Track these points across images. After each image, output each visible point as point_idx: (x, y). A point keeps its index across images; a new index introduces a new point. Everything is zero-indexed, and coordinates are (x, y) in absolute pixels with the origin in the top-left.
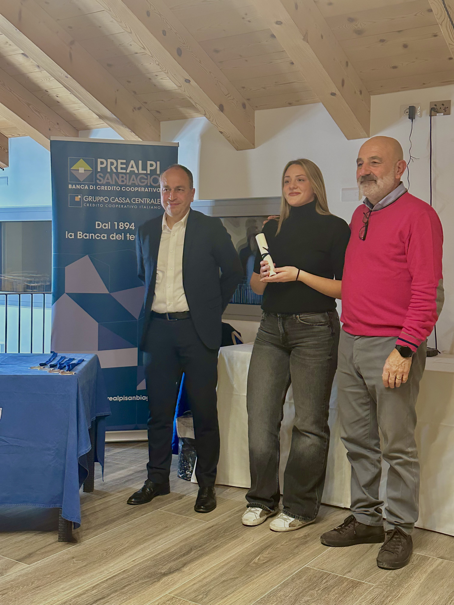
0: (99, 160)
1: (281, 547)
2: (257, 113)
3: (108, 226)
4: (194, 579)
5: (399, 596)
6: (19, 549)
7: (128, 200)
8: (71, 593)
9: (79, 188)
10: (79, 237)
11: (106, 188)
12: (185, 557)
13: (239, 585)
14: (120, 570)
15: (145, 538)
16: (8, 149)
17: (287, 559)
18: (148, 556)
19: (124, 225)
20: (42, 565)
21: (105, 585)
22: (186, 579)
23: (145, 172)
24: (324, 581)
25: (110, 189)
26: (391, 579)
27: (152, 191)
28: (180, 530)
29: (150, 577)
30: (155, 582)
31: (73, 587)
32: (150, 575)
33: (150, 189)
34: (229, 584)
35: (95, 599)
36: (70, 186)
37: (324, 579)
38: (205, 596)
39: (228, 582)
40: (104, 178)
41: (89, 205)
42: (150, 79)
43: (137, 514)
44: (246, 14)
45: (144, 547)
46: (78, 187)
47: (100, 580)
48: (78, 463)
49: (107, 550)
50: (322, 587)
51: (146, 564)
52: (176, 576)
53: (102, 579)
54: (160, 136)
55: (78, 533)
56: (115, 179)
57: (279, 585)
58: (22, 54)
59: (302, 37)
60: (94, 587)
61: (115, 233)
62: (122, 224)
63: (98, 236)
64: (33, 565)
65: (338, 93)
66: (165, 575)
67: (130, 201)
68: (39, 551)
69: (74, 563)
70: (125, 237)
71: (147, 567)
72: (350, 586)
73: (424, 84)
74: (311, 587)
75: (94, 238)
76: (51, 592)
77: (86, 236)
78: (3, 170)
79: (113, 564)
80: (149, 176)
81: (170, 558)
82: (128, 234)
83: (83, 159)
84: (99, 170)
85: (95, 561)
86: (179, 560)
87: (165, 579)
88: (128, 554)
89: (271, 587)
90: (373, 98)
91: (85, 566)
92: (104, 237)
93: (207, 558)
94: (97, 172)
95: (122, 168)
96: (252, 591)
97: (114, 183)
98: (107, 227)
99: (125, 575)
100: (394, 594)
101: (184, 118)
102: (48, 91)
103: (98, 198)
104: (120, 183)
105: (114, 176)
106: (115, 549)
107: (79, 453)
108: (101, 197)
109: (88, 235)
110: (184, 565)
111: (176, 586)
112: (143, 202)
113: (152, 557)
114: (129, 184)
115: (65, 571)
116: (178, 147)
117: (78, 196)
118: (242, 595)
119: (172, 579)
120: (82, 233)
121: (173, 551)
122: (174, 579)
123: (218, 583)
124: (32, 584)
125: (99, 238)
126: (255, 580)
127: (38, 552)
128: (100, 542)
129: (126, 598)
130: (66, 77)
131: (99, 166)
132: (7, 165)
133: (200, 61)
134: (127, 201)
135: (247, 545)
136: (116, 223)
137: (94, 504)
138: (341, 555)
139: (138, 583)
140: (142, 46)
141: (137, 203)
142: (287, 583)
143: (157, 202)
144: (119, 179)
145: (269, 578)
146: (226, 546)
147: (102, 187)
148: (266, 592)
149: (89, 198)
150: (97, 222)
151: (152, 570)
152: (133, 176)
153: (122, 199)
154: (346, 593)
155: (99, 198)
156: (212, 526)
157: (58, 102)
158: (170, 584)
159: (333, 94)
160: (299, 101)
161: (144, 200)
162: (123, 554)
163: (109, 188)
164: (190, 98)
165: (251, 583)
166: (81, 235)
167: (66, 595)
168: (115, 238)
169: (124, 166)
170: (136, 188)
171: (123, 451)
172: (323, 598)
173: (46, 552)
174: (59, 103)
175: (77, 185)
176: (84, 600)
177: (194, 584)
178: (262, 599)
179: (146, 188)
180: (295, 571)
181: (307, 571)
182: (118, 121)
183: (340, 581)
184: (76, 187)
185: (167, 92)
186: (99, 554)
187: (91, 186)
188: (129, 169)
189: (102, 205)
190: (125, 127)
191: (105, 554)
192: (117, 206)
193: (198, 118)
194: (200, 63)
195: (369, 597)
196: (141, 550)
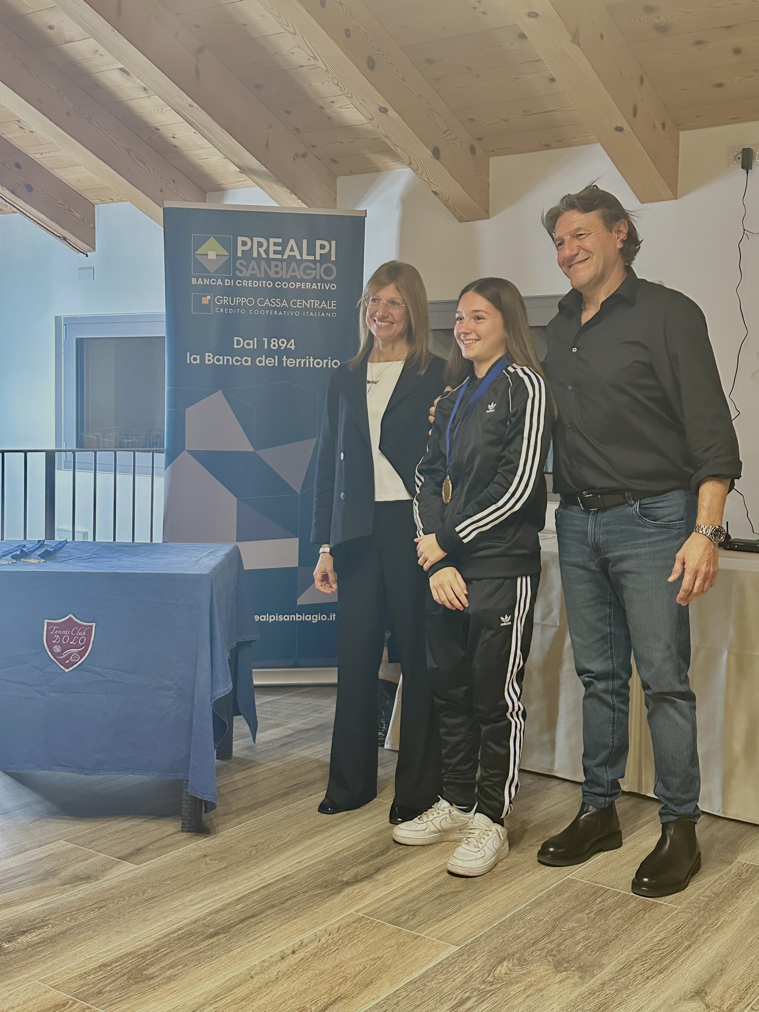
0: (240, 239)
2: (494, 161)
3: (253, 344)
4: (395, 891)
5: (719, 924)
6: (123, 842)
7: (285, 303)
8: (205, 907)
9: (208, 283)
10: (207, 362)
11: (250, 283)
12: (379, 859)
13: (464, 902)
14: (279, 876)
15: (316, 829)
16: (94, 223)
18: (322, 856)
19: (278, 343)
20: (157, 865)
21: (255, 897)
22: (382, 892)
23: (312, 258)
24: (599, 900)
26: (706, 899)
27: (323, 288)
28: (369, 818)
29: (326, 887)
30: (334, 894)
31: (207, 899)
32: (324, 884)
33: (319, 284)
34: (448, 900)
35: (242, 917)
36: (194, 281)
37: (599, 897)
38: (411, 917)
39: (448, 897)
40: (247, 267)
41: (224, 311)
42: (322, 108)
43: (301, 794)
44: (480, 1)
45: (315, 842)
46: (207, 281)
47: (248, 890)
48: (213, 711)
49: (257, 845)
50: (596, 908)
51: (318, 867)
52: (366, 886)
53: (251, 889)
54: (335, 199)
55: (211, 819)
56: (265, 270)
57: (527, 904)
58: (121, 69)
59: (570, 38)
60: (239, 899)
61: (264, 356)
62: (274, 341)
63: (237, 361)
64: (144, 866)
65: (626, 127)
66: (348, 884)
67: (289, 304)
68: (153, 844)
69: (206, 864)
70: (280, 361)
71: (321, 871)
72: (641, 908)
74: (579, 908)
75: (231, 363)
76: (174, 906)
77: (218, 360)
78: (87, 255)
79: (267, 866)
80: (318, 265)
81: (355, 860)
82: (285, 357)
83: (214, 237)
84: (239, 255)
85: (240, 862)
86: (370, 864)
87: (348, 890)
88: (290, 853)
89: (515, 906)
90: (682, 134)
91: (225, 868)
92: (246, 361)
93: (412, 861)
94: (236, 258)
95: (275, 252)
96: (485, 911)
98: (251, 346)
99: (286, 883)
100: (710, 921)
101: (376, 170)
102: (159, 129)
103: (237, 300)
104: (272, 275)
105: (263, 263)
106: (269, 845)
107: (214, 694)
108: (242, 298)
109: (221, 358)
110: (378, 870)
111: (367, 902)
112: (308, 306)
113: (327, 858)
114: (287, 277)
115: (194, 876)
116: (364, 217)
117: (206, 296)
118: (470, 917)
119: (360, 890)
120: (212, 356)
121: (360, 850)
122: (363, 890)
123: (432, 898)
124: (144, 893)
125: (240, 363)
126: (489, 896)
127: (150, 847)
128: (245, 835)
129: (290, 917)
130: (190, 105)
131: (240, 248)
132: (94, 249)
133: (404, 77)
134: (283, 304)
136: (266, 340)
137: (234, 778)
139: (307, 895)
140: (313, 55)
141: (298, 307)
142: (540, 902)
143: (330, 306)
144: (270, 269)
145: (512, 893)
147: (244, 281)
148: (506, 913)
149: (223, 299)
150: (235, 339)
151: (328, 877)
152: (294, 264)
153: (275, 301)
154: (634, 918)
155: (239, 300)
157: (175, 147)
158: (358, 898)
159: (619, 129)
160: (561, 141)
161: (311, 302)
162: (282, 852)
163: (256, 284)
164: (387, 137)
165: (483, 899)
166: (210, 358)
167: (196, 910)
168: (263, 364)
169: (280, 248)
170: (297, 283)
171: (276, 699)
172: (598, 925)
173: (163, 847)
174: (176, 149)
175: (205, 279)
176: (226, 918)
177: (395, 898)
178: (502, 924)
179: (314, 284)
180: (552, 885)
181: (571, 885)
182: (270, 176)
183: (624, 901)
184: (203, 282)
185: (348, 129)
186: (245, 851)
187: (226, 280)
188: (287, 253)
189: (243, 311)
190: (282, 186)
191: (254, 852)
192: (267, 312)
193: (397, 170)
194: (404, 81)
195: (672, 926)
196: (310, 847)
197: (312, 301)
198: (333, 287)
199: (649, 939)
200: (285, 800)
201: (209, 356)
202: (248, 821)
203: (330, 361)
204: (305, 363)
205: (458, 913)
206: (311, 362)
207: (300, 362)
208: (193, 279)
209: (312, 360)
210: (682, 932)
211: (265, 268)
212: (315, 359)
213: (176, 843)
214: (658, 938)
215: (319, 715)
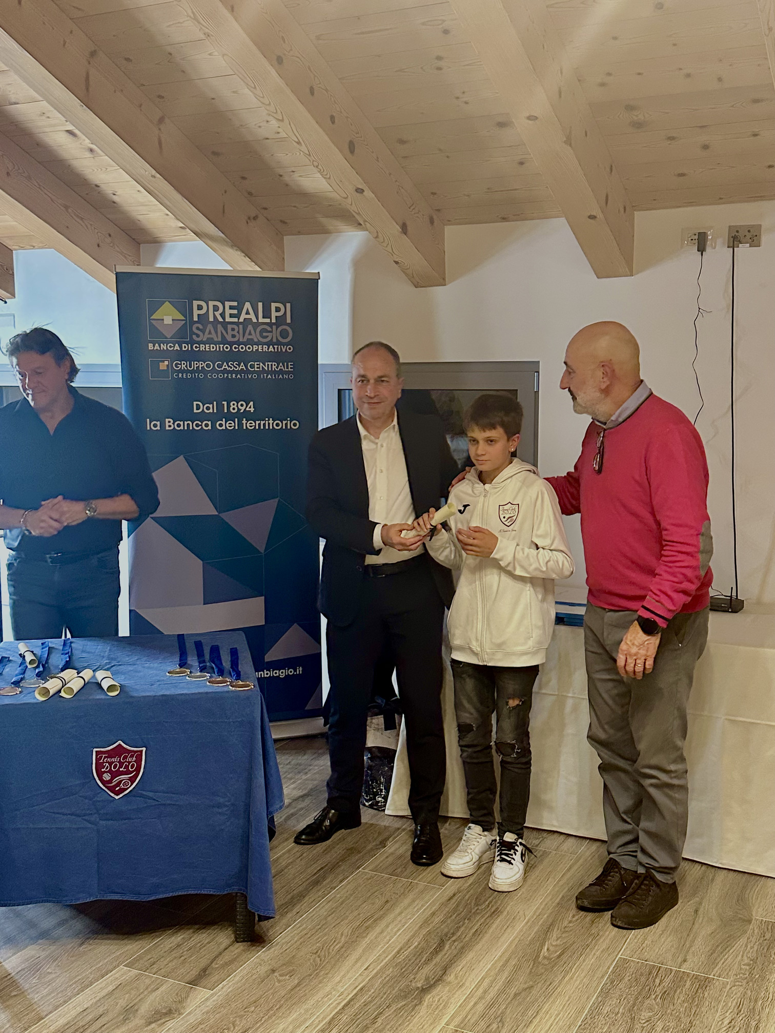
0: (195, 303)
1: (571, 925)
2: (448, 229)
3: (212, 408)
4: (471, 995)
5: (771, 996)
6: (183, 963)
7: (242, 366)
9: (165, 349)
10: (167, 428)
11: (207, 347)
12: (440, 955)
13: (540, 1000)
14: (355, 988)
15: (366, 925)
16: (13, 269)
17: (588, 946)
18: (384, 959)
19: (237, 406)
20: (230, 988)
21: (345, 1018)
22: (459, 998)
23: (268, 320)
24: (657, 981)
25: (215, 349)
26: (748, 968)
27: (279, 350)
28: (409, 905)
29: (405, 997)
30: (416, 1005)
32: (403, 994)
33: (276, 347)
34: (525, 999)
36: (151, 346)
37: (656, 978)
39: (523, 994)
40: (203, 331)
41: (182, 376)
42: (281, 176)
43: (331, 881)
44: (464, 93)
45: (371, 941)
46: (164, 347)
47: (333, 1010)
49: (317, 952)
50: (658, 991)
51: (388, 972)
52: (442, 992)
53: (335, 1008)
56: (222, 334)
57: (596, 994)
58: (69, 132)
59: (565, 139)
60: (330, 1023)
61: (224, 420)
62: (234, 404)
63: (197, 425)
64: (220, 991)
65: (600, 216)
66: (425, 990)
67: (246, 367)
68: (215, 962)
69: (279, 981)
70: (240, 424)
71: (392, 978)
72: (697, 986)
73: (721, 199)
74: (644, 993)
75: (191, 428)
77: (179, 425)
78: (6, 302)
79: (338, 979)
80: (274, 327)
81: (419, 960)
82: (244, 419)
83: (169, 301)
84: (196, 319)
85: (310, 975)
86: (434, 963)
87: (428, 999)
88: (355, 958)
89: (588, 998)
90: (638, 215)
91: (298, 984)
92: (207, 425)
93: (470, 955)
94: (193, 323)
95: (231, 316)
96: (563, 1009)
97: (220, 339)
98: (211, 411)
99: (366, 997)
101: (325, 231)
102: (99, 186)
103: (195, 364)
104: (229, 339)
105: (220, 327)
106: (329, 949)
108: (200, 363)
109: (182, 423)
110: (445, 970)
111: (451, 1010)
112: (266, 369)
113: (390, 961)
114: (244, 341)
115: (273, 997)
116: (317, 280)
117: (163, 362)
118: (553, 1018)
119: (439, 997)
120: (172, 421)
121: (418, 945)
122: (442, 997)
123: (510, 999)
125: (200, 427)
126: (559, 989)
127: (215, 965)
128: (301, 938)
130: (152, 176)
131: (196, 312)
132: (13, 295)
133: (378, 158)
134: (241, 367)
135: (520, 926)
136: (225, 403)
138: (661, 932)
139: (393, 1009)
140: (297, 140)
141: (256, 369)
142: (607, 991)
143: (287, 368)
144: (227, 333)
145: (578, 982)
146: (491, 931)
147: (201, 345)
148: (584, 1008)
149: (181, 364)
150: (195, 403)
151: (402, 984)
152: (250, 327)
153: (233, 365)
154: (697, 999)
155: (197, 364)
156: (454, 895)
157: (114, 202)
159: (592, 217)
160: (519, 215)
161: (268, 365)
162: (345, 958)
163: (213, 348)
164: (359, 214)
165: (556, 994)
166: (171, 424)
168: (224, 427)
169: (235, 312)
170: (254, 346)
172: (669, 1011)
173: (227, 964)
174: (115, 205)
175: (162, 345)
177: (475, 1004)
179: (271, 346)
180: (609, 968)
181: (625, 966)
182: (226, 242)
183: (679, 978)
184: (160, 348)
185: (304, 195)
186: (309, 960)
187: (183, 345)
188: (243, 316)
189: (201, 376)
190: (236, 250)
191: (318, 959)
192: (226, 375)
193: (349, 233)
194: (378, 161)
195: (732, 1004)
196: (370, 947)
197: (270, 363)
198: (290, 349)
199: (720, 1023)
200: (319, 891)
201: (169, 422)
202: (295, 921)
203: (289, 422)
204: (264, 425)
205: (541, 1014)
206: (271, 423)
207: (259, 425)
208: (150, 344)
209: (271, 422)
210: (744, 1009)
211: (222, 332)
212: (274, 420)
213: (237, 957)
214: (726, 1022)
215: (304, 777)
